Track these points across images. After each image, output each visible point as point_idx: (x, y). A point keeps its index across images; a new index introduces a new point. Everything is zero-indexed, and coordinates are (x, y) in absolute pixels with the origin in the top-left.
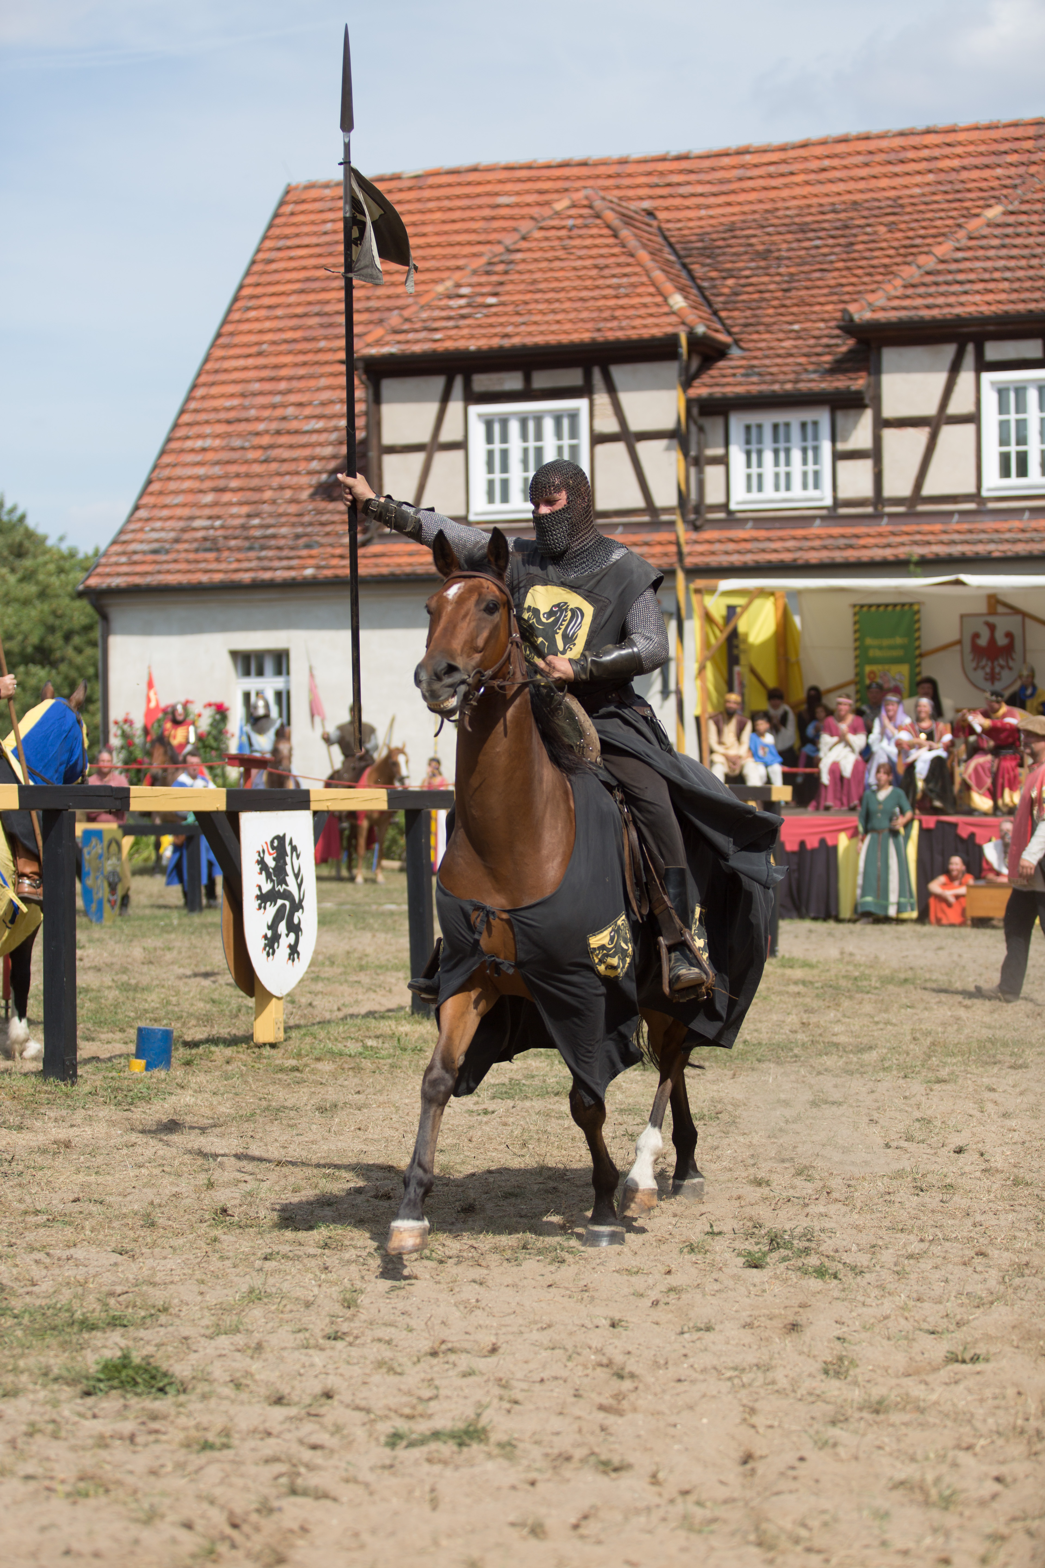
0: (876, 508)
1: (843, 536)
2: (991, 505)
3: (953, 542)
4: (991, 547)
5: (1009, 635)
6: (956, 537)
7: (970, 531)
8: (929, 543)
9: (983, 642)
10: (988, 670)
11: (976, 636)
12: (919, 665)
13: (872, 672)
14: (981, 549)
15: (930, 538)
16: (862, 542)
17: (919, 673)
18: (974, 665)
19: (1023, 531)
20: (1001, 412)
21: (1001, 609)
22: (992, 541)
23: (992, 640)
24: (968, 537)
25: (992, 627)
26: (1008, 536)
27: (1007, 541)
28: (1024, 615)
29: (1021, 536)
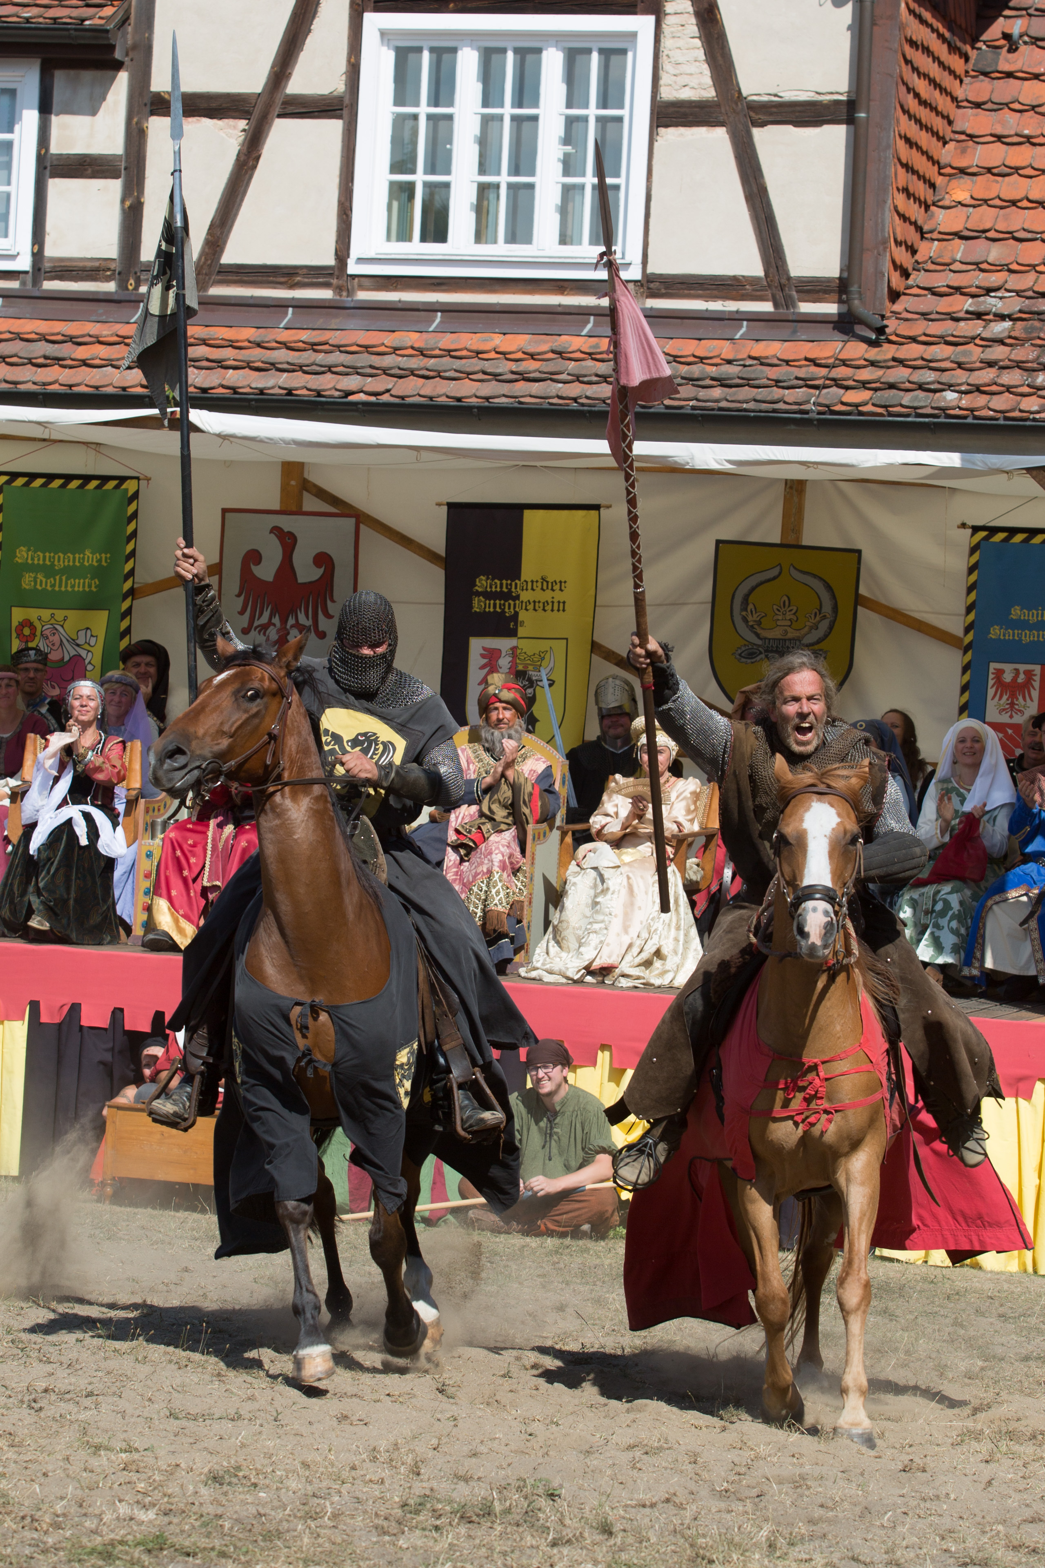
0: (122, 285)
1: (43, 338)
2: (363, 296)
3: (274, 366)
4: (352, 382)
5: (323, 560)
6: (281, 356)
7: (313, 346)
8: (221, 364)
9: (266, 571)
10: (273, 634)
11: (254, 557)
12: (129, 612)
13: (27, 623)
14: (327, 383)
15: (227, 353)
16: (81, 353)
17: (128, 631)
18: (244, 620)
19: (422, 353)
20: (400, 98)
21: (310, 503)
22: (356, 371)
23: (287, 567)
24: (307, 357)
25: (288, 541)
26: (388, 361)
27: (385, 371)
28: (360, 518)
29: (415, 363)
